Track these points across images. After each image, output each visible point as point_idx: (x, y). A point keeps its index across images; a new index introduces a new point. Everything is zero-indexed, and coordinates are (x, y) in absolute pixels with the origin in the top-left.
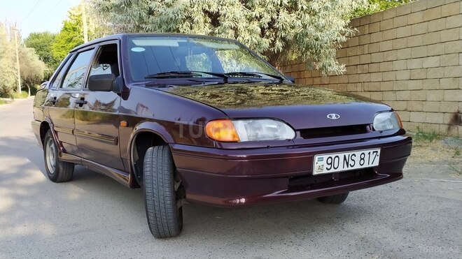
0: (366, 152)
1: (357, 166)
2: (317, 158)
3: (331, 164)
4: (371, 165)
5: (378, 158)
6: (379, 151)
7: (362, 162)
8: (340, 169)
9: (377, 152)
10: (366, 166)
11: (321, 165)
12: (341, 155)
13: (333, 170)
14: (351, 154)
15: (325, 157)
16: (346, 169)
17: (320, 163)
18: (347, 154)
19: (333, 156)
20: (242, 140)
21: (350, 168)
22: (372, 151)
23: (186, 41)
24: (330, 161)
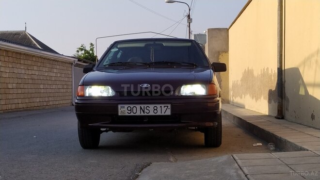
0: (158, 106)
1: (152, 113)
2: (119, 106)
3: (131, 110)
4: (163, 114)
6: (169, 106)
7: (155, 111)
8: (138, 114)
9: (168, 106)
10: (159, 114)
11: (124, 110)
12: (138, 106)
13: (132, 114)
14: (146, 106)
15: (126, 106)
16: (142, 114)
17: (122, 109)
18: (142, 106)
19: (132, 106)
21: (146, 114)
22: (163, 106)
24: (129, 109)
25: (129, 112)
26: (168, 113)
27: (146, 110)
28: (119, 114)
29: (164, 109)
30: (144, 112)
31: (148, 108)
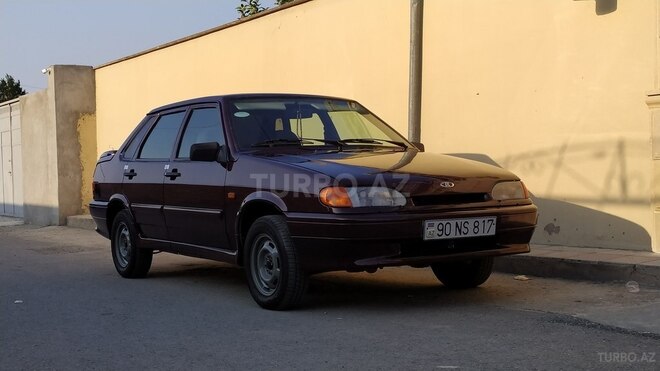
0: (480, 220)
1: (471, 234)
2: (427, 223)
4: (486, 234)
5: (494, 227)
6: (495, 220)
8: (452, 236)
10: (480, 234)
11: (432, 231)
12: (453, 222)
13: (444, 237)
14: (463, 221)
15: (436, 223)
16: (458, 236)
18: (459, 221)
19: (444, 222)
20: (354, 206)
21: (463, 236)
22: (486, 219)
23: (293, 103)
25: (440, 233)
26: (492, 232)
27: (463, 230)
28: (427, 237)
29: (487, 225)
30: (460, 231)
31: (466, 225)
